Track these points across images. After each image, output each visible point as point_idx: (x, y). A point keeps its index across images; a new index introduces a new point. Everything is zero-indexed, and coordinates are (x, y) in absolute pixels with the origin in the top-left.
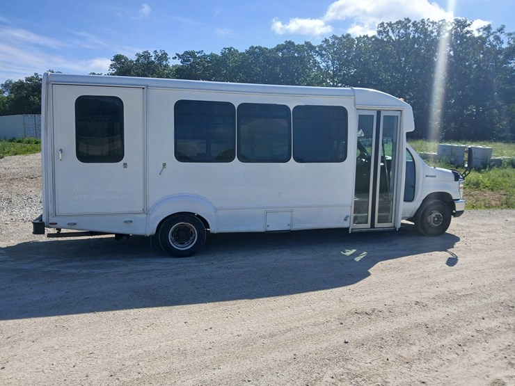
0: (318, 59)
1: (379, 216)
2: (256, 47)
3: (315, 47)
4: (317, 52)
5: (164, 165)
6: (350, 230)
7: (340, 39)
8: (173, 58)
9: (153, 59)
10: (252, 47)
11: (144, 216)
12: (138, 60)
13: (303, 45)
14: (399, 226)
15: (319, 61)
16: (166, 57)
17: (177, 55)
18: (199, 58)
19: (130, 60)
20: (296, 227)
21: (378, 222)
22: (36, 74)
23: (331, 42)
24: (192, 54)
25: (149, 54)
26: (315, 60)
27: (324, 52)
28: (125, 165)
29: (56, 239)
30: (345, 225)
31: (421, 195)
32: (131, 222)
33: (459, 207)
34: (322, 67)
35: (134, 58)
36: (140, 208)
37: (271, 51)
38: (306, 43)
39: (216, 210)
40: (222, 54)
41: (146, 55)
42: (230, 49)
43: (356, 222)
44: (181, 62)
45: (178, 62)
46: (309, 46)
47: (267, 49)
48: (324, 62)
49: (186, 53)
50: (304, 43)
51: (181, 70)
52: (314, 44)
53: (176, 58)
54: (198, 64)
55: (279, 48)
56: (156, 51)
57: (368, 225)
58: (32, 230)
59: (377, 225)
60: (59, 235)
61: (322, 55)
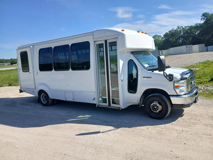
21: (112, 103)
28: (30, 73)
39: (51, 90)
57: (107, 104)
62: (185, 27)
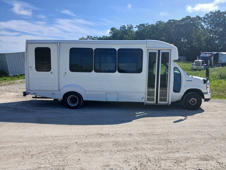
0: (203, 24)
1: (160, 98)
2: (172, 20)
3: (201, 18)
4: (202, 20)
5: (66, 73)
6: (145, 103)
7: (214, 13)
8: (135, 28)
9: (127, 29)
10: (170, 20)
11: (59, 92)
12: (120, 29)
13: (195, 18)
14: (170, 103)
15: (204, 25)
16: (132, 27)
17: (137, 26)
18: (146, 26)
19: (117, 29)
20: (120, 100)
21: (160, 101)
22: (83, 37)
23: (209, 15)
24: (143, 25)
25: (125, 26)
26: (202, 24)
27: (206, 20)
28: (52, 73)
29: (35, 99)
30: (143, 101)
31: (183, 90)
32: (54, 94)
33: (206, 96)
34: (205, 28)
35: (119, 29)
36: (57, 89)
37: (179, 21)
38: (197, 16)
39: (86, 91)
40: (156, 24)
41: (124, 27)
42: (160, 22)
43: (149, 100)
44: (138, 29)
45: (136, 29)
46: (198, 18)
47: (177, 20)
48: (206, 25)
49: (141, 25)
50: (196, 17)
51: (138, 32)
52: (201, 17)
53: (136, 27)
54: (145, 29)
55: (183, 20)
56: (128, 25)
57: (155, 102)
58: (23, 95)
59: (159, 102)
60: (36, 97)
61: (205, 22)
62: (94, 37)
